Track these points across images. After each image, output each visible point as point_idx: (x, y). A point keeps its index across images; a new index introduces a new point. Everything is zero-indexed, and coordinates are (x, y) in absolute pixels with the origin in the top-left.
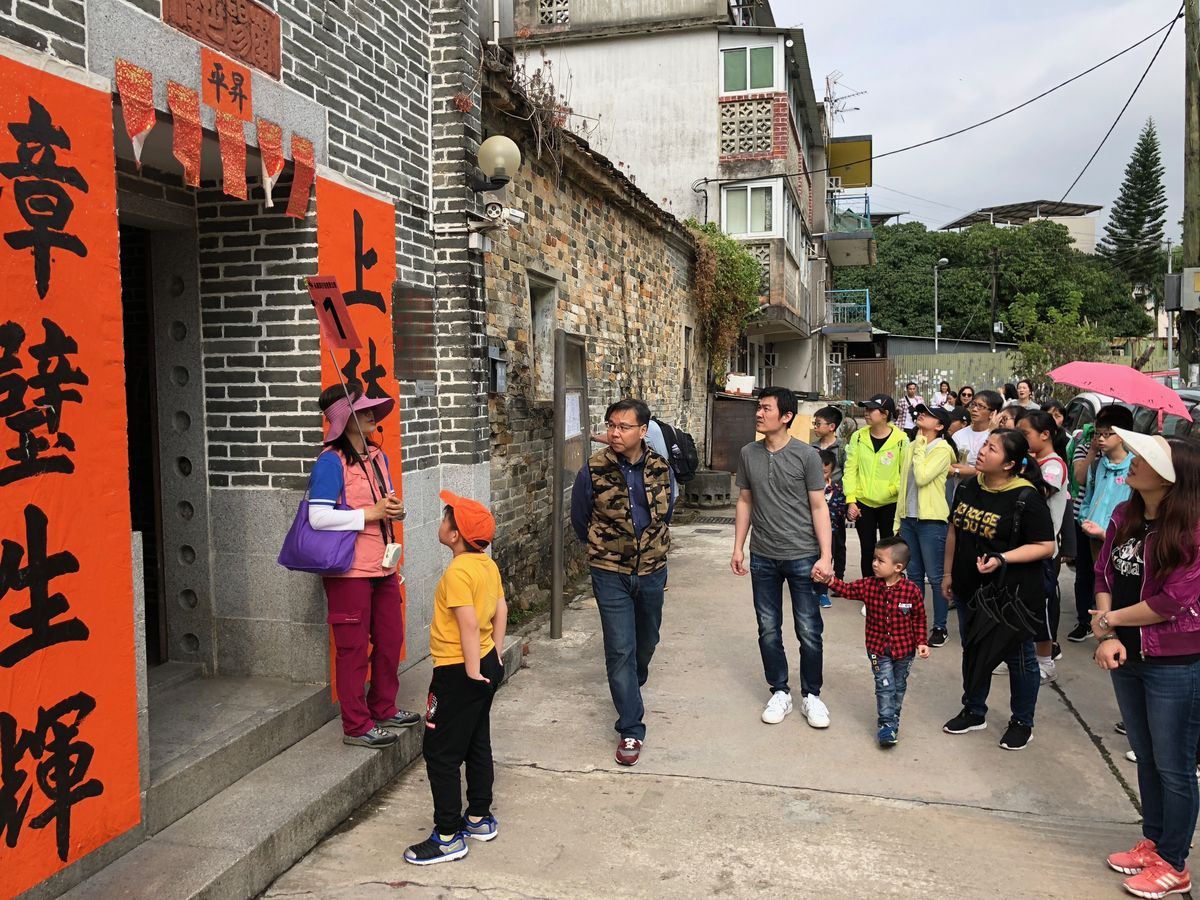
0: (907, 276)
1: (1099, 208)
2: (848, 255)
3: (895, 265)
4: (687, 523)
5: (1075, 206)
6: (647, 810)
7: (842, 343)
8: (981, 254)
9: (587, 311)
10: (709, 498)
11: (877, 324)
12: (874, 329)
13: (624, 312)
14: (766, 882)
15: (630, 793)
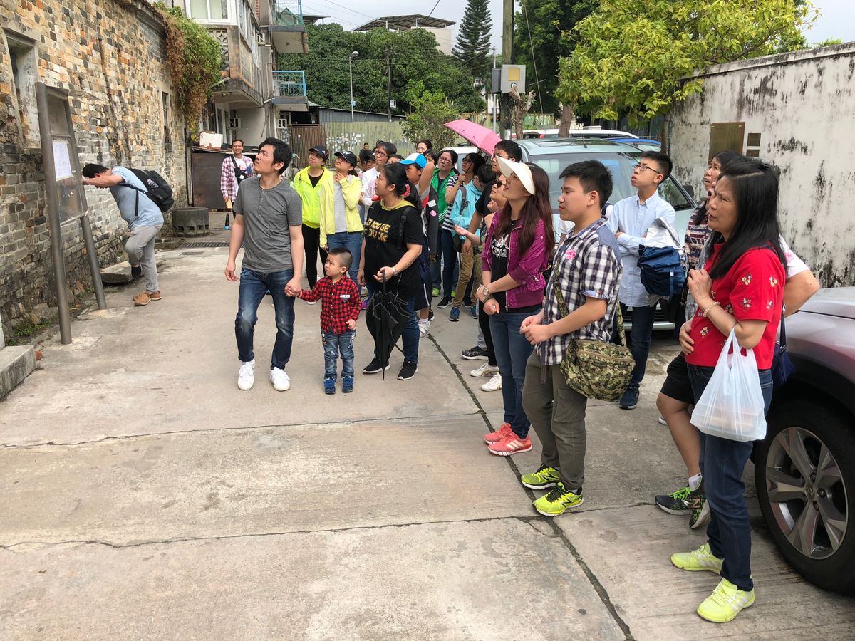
0: (331, 63)
1: (453, 23)
2: (288, 44)
3: (322, 55)
4: (175, 248)
5: (439, 20)
6: (150, 461)
7: (287, 112)
8: (379, 50)
9: (69, 71)
10: (192, 228)
11: (312, 99)
12: (309, 102)
13: (105, 75)
14: (243, 495)
15: (135, 451)
